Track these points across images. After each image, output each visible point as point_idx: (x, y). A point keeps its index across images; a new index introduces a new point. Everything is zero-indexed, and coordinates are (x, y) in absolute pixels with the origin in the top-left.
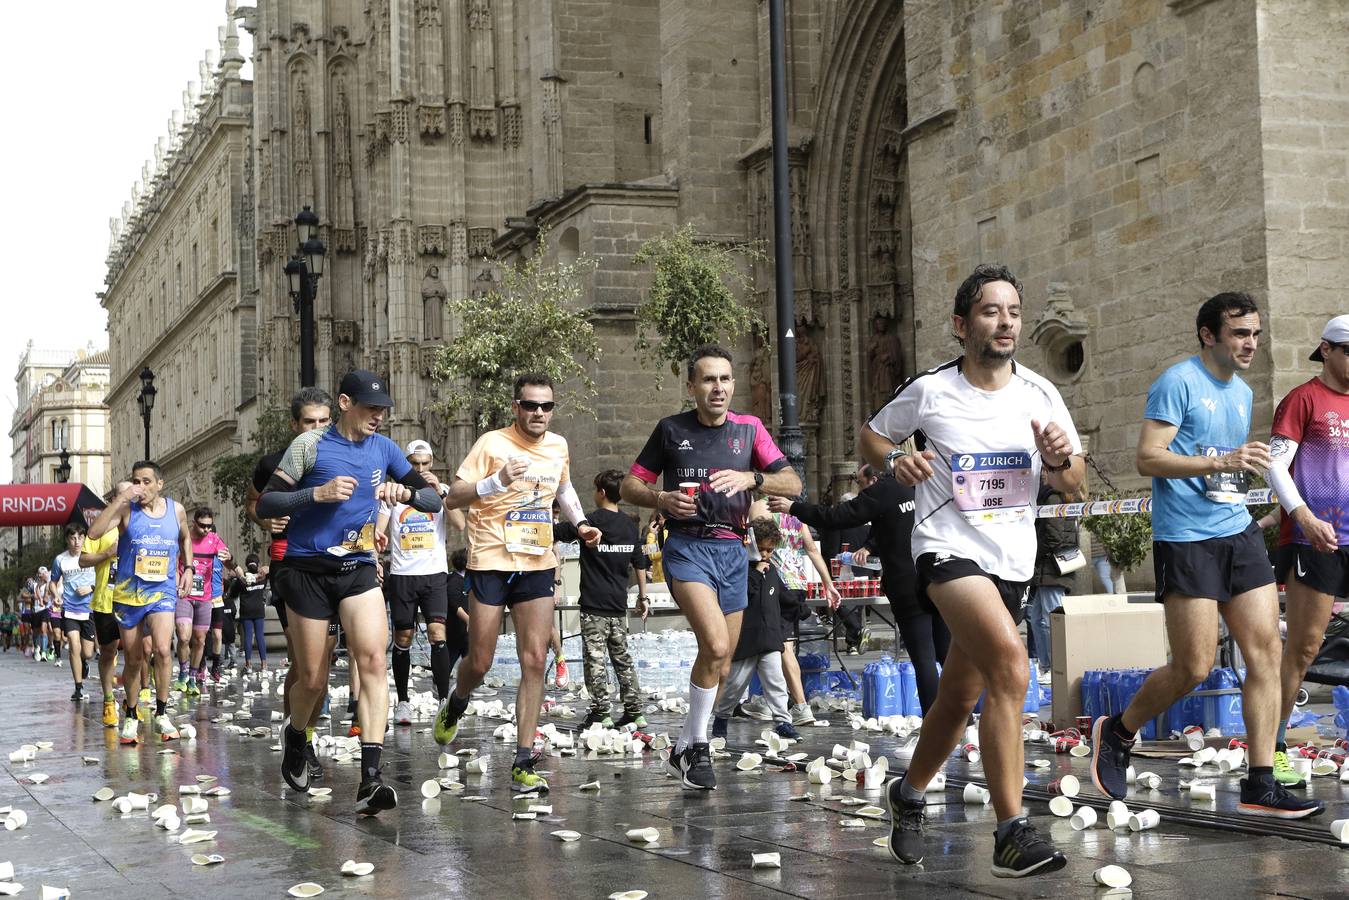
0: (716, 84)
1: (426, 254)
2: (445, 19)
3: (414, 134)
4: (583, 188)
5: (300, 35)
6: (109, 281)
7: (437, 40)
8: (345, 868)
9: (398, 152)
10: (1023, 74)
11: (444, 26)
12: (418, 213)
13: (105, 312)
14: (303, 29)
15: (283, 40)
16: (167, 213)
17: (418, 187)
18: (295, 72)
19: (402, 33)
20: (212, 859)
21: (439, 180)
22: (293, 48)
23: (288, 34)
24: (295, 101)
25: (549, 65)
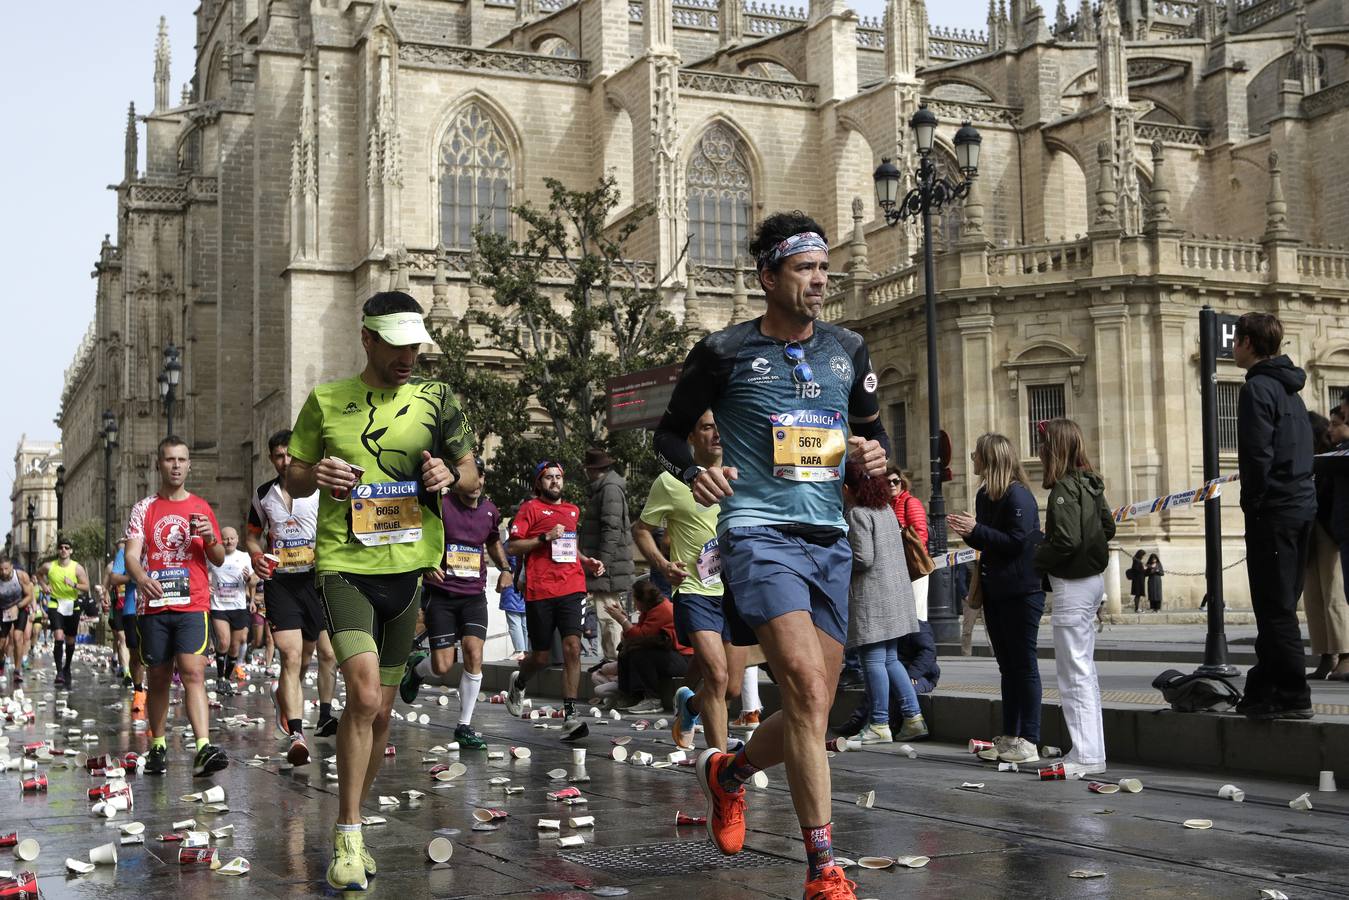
1: (139, 467)
3: (135, 413)
5: (115, 339)
6: (64, 407)
7: (147, 372)
9: (127, 422)
11: (150, 366)
12: (136, 448)
13: (60, 431)
15: (105, 340)
16: (86, 383)
17: (136, 437)
19: (130, 368)
21: (147, 433)
22: (110, 344)
23: (108, 337)
24: (112, 369)
25: (189, 387)
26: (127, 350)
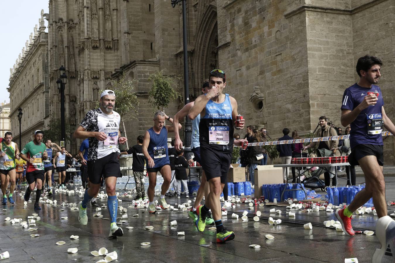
0: (169, 35)
1: (94, 78)
2: (99, 17)
3: (91, 47)
4: (135, 61)
5: (61, 21)
6: (10, 85)
7: (97, 22)
8: (71, 237)
9: (86, 52)
10: (247, 33)
11: (98, 19)
12: (92, 67)
13: (9, 93)
14: (62, 19)
15: (56, 22)
17: (91, 61)
18: (59, 31)
19: (87, 21)
20: (36, 235)
21: (97, 59)
22: (59, 24)
24: (59, 38)
25: (126, 29)
26: (85, 9)
